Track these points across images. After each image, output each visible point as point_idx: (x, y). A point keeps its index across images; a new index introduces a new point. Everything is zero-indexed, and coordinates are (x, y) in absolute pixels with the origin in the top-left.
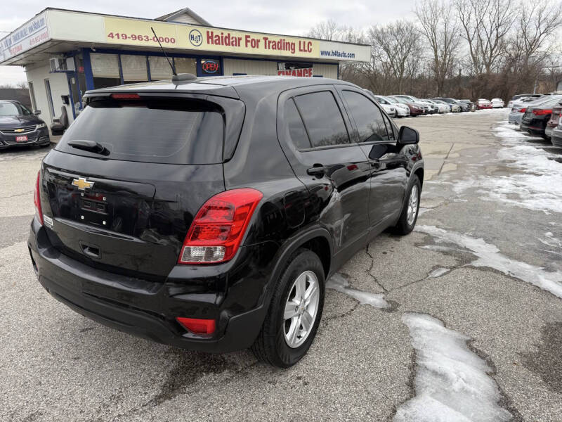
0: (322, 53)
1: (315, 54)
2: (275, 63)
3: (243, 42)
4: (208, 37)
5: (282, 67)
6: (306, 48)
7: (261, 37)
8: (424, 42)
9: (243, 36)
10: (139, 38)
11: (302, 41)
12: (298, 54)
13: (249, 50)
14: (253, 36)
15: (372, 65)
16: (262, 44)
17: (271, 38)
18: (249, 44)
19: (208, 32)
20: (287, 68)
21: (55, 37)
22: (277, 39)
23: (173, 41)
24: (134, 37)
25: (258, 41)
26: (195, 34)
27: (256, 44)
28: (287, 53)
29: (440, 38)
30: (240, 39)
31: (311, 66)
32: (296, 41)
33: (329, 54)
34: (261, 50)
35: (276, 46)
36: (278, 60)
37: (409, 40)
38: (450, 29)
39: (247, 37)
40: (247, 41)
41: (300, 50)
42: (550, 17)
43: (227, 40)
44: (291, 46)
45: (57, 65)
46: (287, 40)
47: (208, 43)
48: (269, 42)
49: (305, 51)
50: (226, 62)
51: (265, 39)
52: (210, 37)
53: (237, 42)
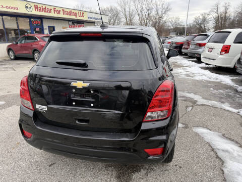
0: (89, 18)
1: (85, 18)
2: (67, 22)
4: (35, 8)
5: (71, 23)
7: (61, 9)
9: (52, 8)
11: (80, 12)
12: (78, 18)
13: (56, 15)
14: (57, 9)
16: (62, 12)
17: (65, 10)
18: (56, 12)
19: (35, 5)
20: (73, 23)
22: (68, 11)
23: (17, 8)
25: (60, 11)
26: (29, 6)
27: (59, 12)
28: (73, 17)
29: (127, 14)
30: (51, 10)
31: (83, 24)
32: (77, 12)
33: (91, 18)
34: (61, 15)
35: (69, 13)
36: (69, 20)
38: (131, 10)
39: (54, 9)
40: (55, 11)
41: (79, 16)
42: (166, 8)
43: (45, 10)
44: (75, 14)
46: (73, 11)
47: (36, 10)
48: (65, 12)
49: (81, 16)
50: (44, 20)
51: (63, 10)
52: (36, 8)
53: (50, 11)
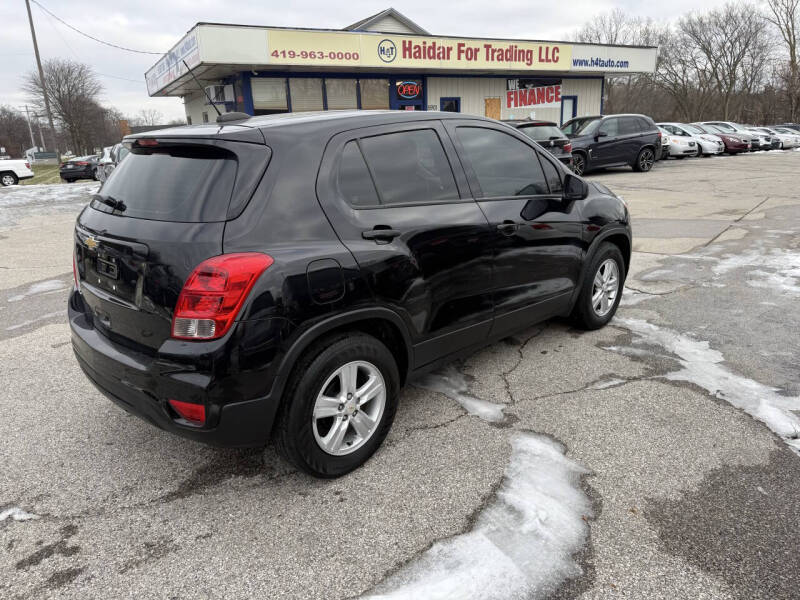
0: (575, 63)
1: (564, 65)
2: (504, 80)
3: (454, 54)
4: (405, 49)
5: (514, 85)
6: (550, 57)
7: (480, 45)
8: (773, 35)
9: (454, 44)
10: (312, 55)
11: (544, 46)
12: (537, 66)
13: (464, 64)
14: (468, 44)
15: (680, 74)
16: (482, 54)
17: (496, 45)
18: (463, 56)
19: (404, 42)
20: (522, 85)
21: (206, 61)
22: (505, 46)
23: (356, 56)
24: (305, 55)
25: (477, 50)
26: (387, 45)
27: (473, 54)
28: (520, 66)
30: (449, 49)
31: (559, 82)
32: (535, 48)
33: (586, 63)
34: (481, 63)
35: (503, 55)
36: (507, 76)
37: (746, 33)
39: (460, 45)
40: (460, 52)
41: (541, 60)
43: (431, 52)
44: (527, 55)
45: (213, 95)
46: (521, 46)
47: (404, 57)
48: (494, 51)
49: (548, 61)
50: (430, 82)
51: (487, 47)
52: (407, 49)
53: (446, 53)
